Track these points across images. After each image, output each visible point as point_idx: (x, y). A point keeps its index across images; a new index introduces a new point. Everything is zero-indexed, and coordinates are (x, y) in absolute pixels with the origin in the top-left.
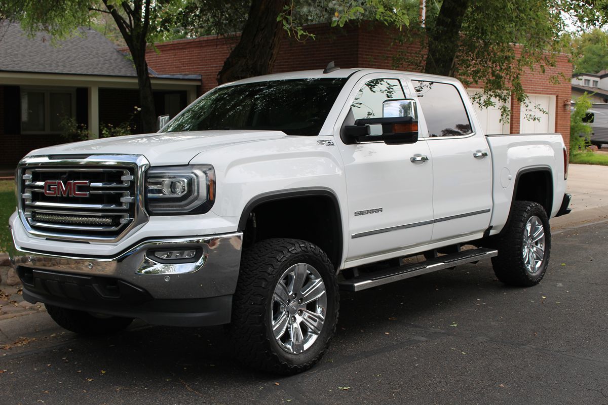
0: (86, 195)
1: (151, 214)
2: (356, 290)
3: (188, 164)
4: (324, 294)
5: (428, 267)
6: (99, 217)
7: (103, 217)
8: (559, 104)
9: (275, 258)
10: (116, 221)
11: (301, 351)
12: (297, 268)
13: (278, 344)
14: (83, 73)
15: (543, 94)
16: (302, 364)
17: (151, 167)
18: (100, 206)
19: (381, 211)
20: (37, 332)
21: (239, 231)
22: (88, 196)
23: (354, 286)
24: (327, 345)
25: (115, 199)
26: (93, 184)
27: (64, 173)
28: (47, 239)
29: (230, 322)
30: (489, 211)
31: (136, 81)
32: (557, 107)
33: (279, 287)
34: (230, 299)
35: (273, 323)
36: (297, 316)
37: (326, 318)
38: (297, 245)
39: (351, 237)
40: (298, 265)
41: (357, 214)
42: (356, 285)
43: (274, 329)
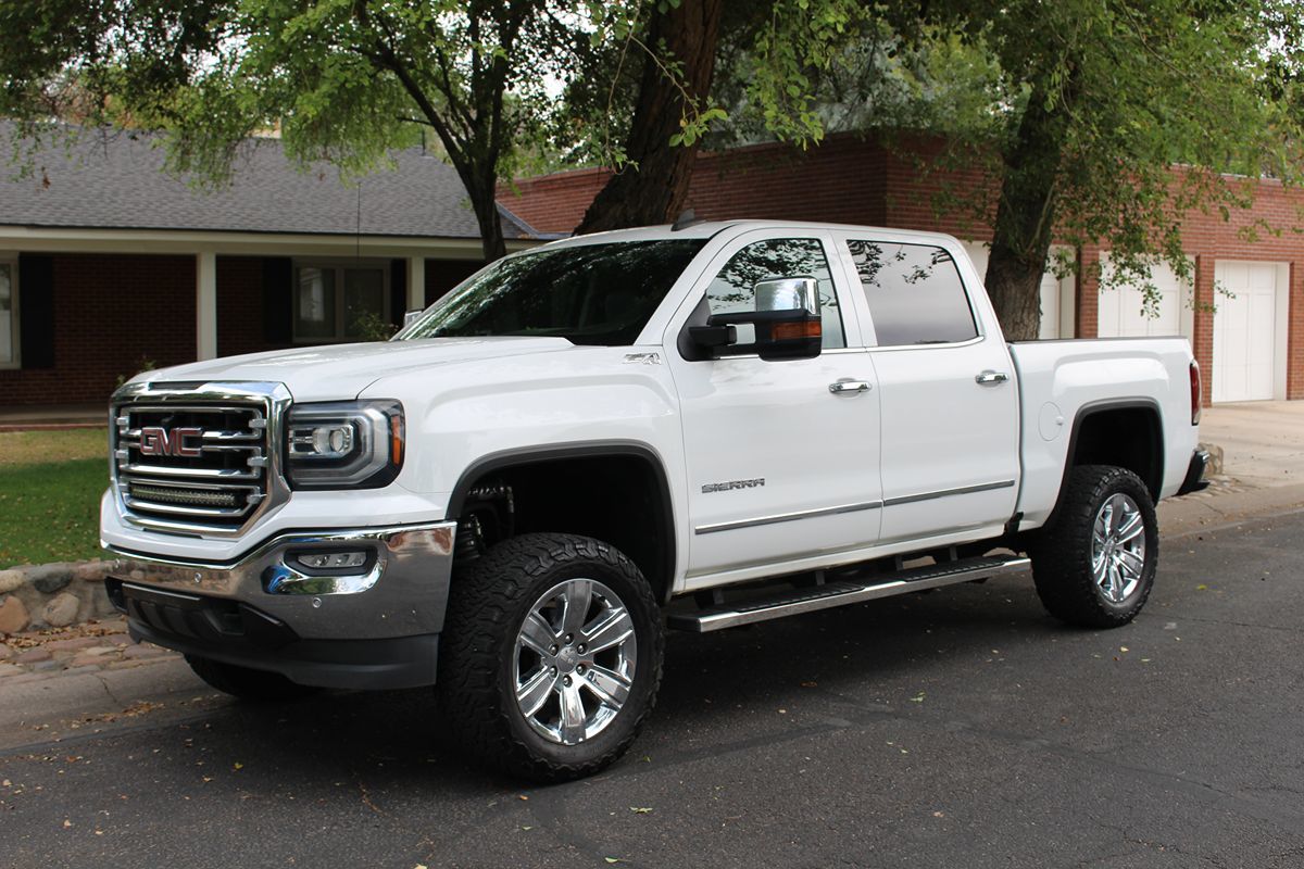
0: (195, 452)
1: (295, 487)
2: (703, 630)
3: (356, 400)
4: (631, 636)
5: (867, 589)
6: (215, 492)
7: (222, 492)
8: (1295, 279)
9: (522, 568)
10: (240, 498)
11: (581, 740)
12: (570, 587)
13: (530, 726)
14: (404, 233)
15: (1262, 259)
16: (580, 763)
17: (295, 405)
18: (215, 473)
19: (763, 484)
20: (170, 693)
21: (448, 519)
22: (198, 455)
23: (699, 623)
24: (637, 730)
25: (238, 461)
26: (208, 434)
27: (167, 414)
28: (145, 530)
29: (434, 683)
30: (1011, 484)
31: (480, 245)
32: (1291, 284)
33: (532, 622)
34: (435, 642)
35: (519, 686)
36: (574, 675)
37: (634, 681)
38: (568, 547)
39: (693, 532)
40: (573, 583)
41: (706, 490)
42: (702, 620)
43: (520, 698)
